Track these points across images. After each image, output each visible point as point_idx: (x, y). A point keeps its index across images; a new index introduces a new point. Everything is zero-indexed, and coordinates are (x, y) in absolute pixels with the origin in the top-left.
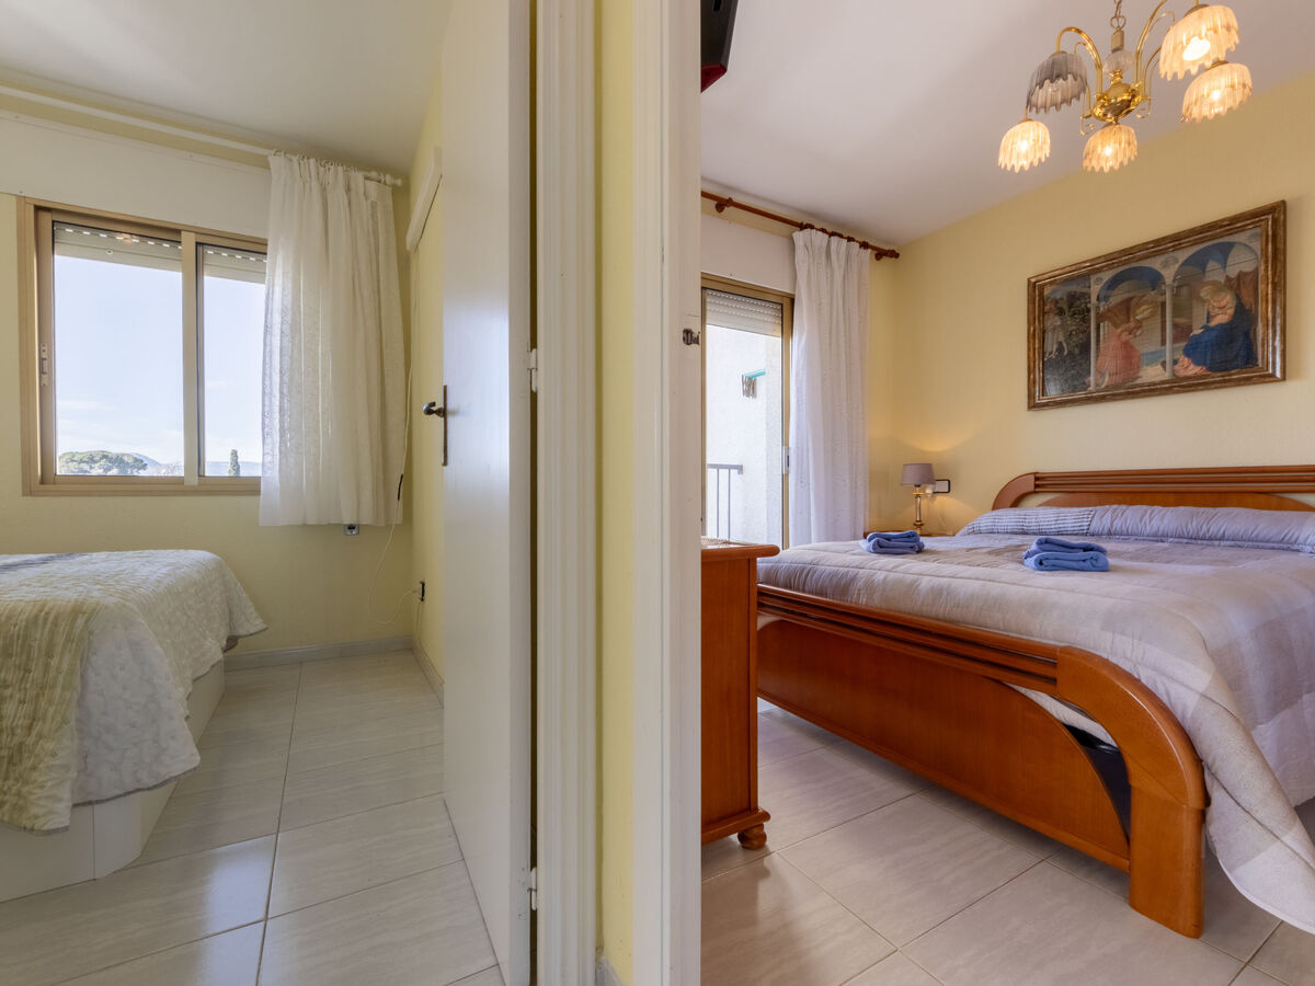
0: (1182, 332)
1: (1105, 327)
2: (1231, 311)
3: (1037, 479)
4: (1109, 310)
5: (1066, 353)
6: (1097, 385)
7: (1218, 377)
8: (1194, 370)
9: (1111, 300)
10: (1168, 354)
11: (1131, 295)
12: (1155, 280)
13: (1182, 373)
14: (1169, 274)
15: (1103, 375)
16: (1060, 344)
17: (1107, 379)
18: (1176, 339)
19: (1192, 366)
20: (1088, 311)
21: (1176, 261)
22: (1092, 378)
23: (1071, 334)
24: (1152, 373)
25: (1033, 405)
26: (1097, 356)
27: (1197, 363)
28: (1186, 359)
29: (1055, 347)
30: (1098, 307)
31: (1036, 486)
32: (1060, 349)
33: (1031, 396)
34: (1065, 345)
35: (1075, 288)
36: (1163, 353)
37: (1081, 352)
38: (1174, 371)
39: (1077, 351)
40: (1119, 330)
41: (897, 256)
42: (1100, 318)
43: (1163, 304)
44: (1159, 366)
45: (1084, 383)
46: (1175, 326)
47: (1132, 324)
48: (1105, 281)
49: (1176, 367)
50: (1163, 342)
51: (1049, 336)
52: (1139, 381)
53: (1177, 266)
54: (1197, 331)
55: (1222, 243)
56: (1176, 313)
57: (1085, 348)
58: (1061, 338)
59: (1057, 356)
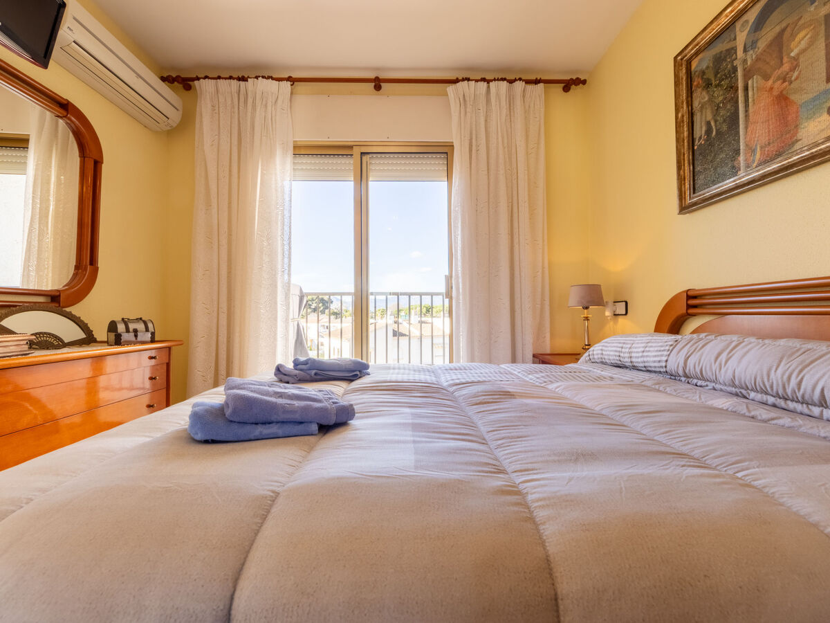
1: (755, 82)
3: (689, 297)
4: (758, 59)
6: (747, 166)
9: (759, 45)
11: (784, 25)
15: (754, 151)
16: (708, 123)
17: (758, 155)
20: (735, 69)
22: (741, 158)
23: (718, 107)
24: (814, 131)
25: (684, 209)
26: (746, 128)
29: (704, 129)
30: (745, 61)
31: (689, 307)
32: (709, 130)
33: (681, 196)
34: (713, 123)
35: (720, 47)
37: (729, 128)
39: (725, 127)
40: (771, 81)
41: (584, 82)
42: (748, 75)
44: (824, 118)
45: (733, 167)
47: (786, 67)
51: (697, 118)
57: (733, 120)
58: (710, 117)
59: (706, 141)
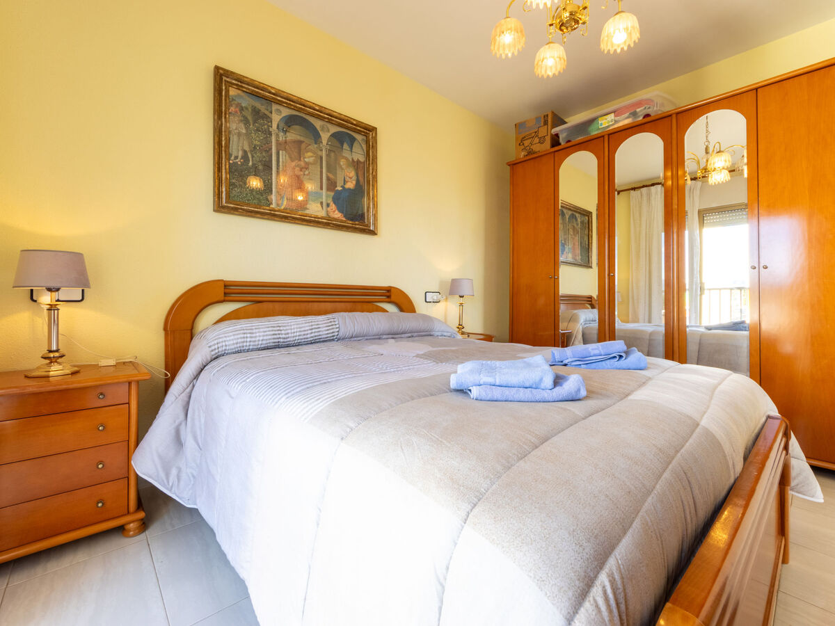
0: (332, 185)
1: (283, 156)
2: (354, 182)
3: (225, 286)
4: (286, 143)
5: (250, 164)
6: (278, 205)
7: (349, 224)
8: (337, 215)
9: (288, 134)
10: (324, 197)
11: (301, 139)
12: (316, 137)
13: (332, 215)
14: (325, 137)
15: (282, 198)
17: (285, 203)
18: (328, 189)
19: (337, 212)
21: (328, 131)
22: (273, 197)
24: (315, 209)
25: (219, 207)
26: (277, 178)
27: (340, 211)
28: (334, 205)
29: (240, 154)
30: (277, 135)
31: (225, 293)
32: (245, 157)
33: (219, 196)
34: (250, 156)
35: (259, 106)
36: (321, 196)
37: (264, 169)
38: (327, 211)
39: (260, 165)
40: (294, 164)
42: (279, 146)
43: (321, 158)
44: (319, 205)
45: (267, 199)
46: (328, 179)
47: (302, 163)
48: (283, 115)
49: (329, 209)
50: (321, 188)
51: (234, 139)
52: (307, 212)
53: (329, 134)
54: (339, 188)
55: (351, 135)
56: (329, 170)
57: (267, 166)
58: (247, 148)
59: (242, 164)
